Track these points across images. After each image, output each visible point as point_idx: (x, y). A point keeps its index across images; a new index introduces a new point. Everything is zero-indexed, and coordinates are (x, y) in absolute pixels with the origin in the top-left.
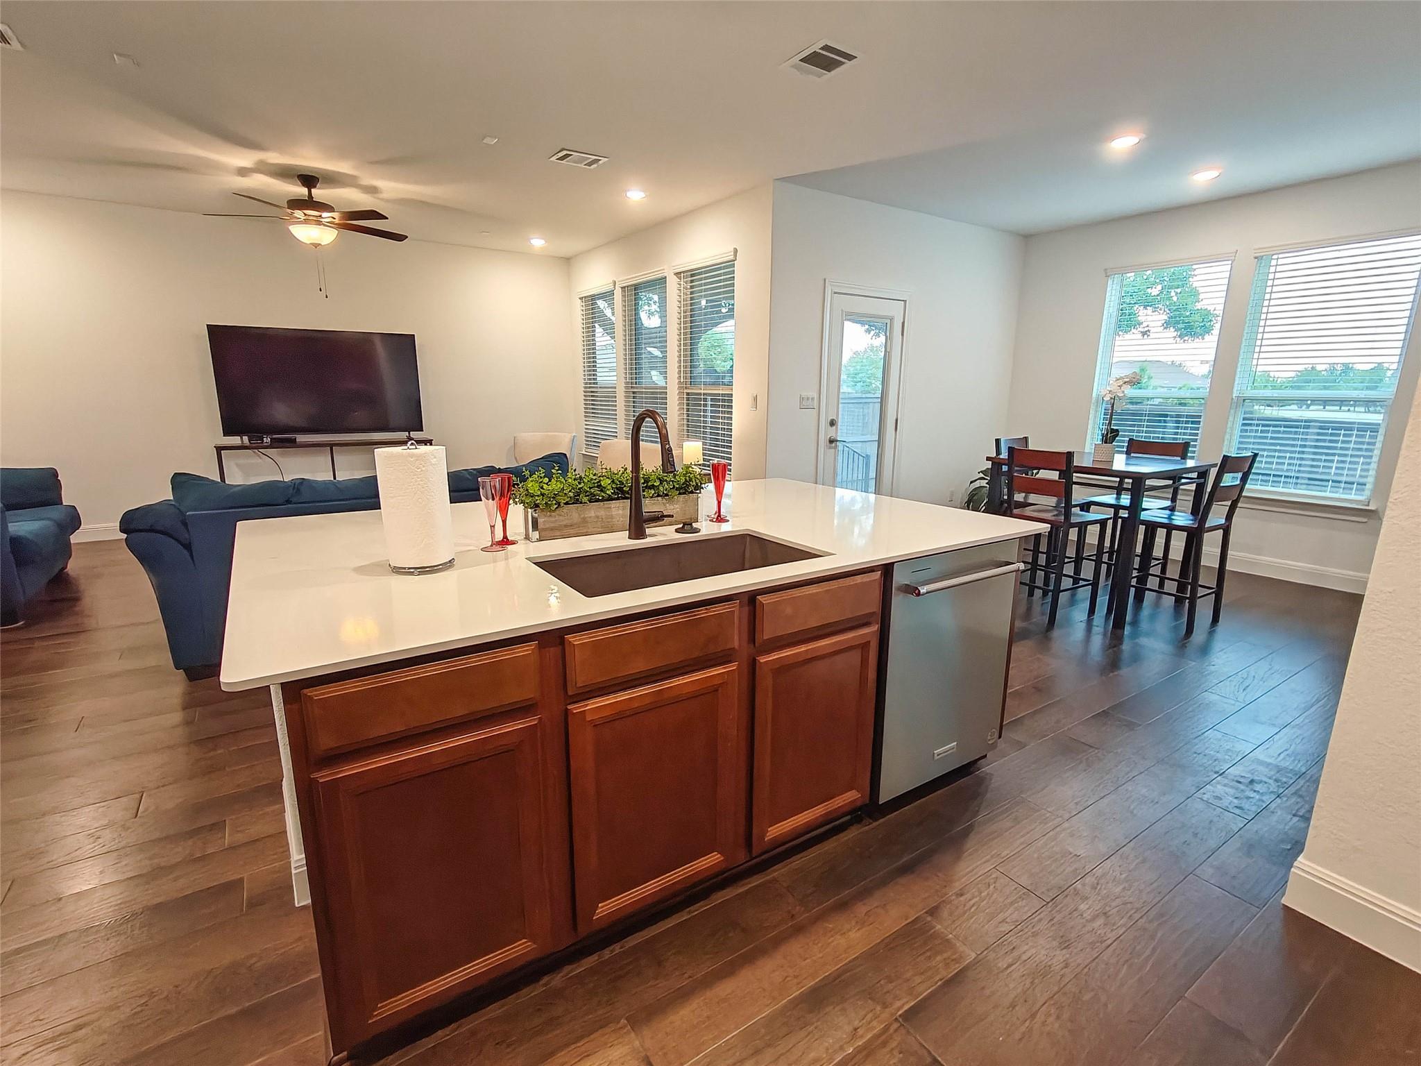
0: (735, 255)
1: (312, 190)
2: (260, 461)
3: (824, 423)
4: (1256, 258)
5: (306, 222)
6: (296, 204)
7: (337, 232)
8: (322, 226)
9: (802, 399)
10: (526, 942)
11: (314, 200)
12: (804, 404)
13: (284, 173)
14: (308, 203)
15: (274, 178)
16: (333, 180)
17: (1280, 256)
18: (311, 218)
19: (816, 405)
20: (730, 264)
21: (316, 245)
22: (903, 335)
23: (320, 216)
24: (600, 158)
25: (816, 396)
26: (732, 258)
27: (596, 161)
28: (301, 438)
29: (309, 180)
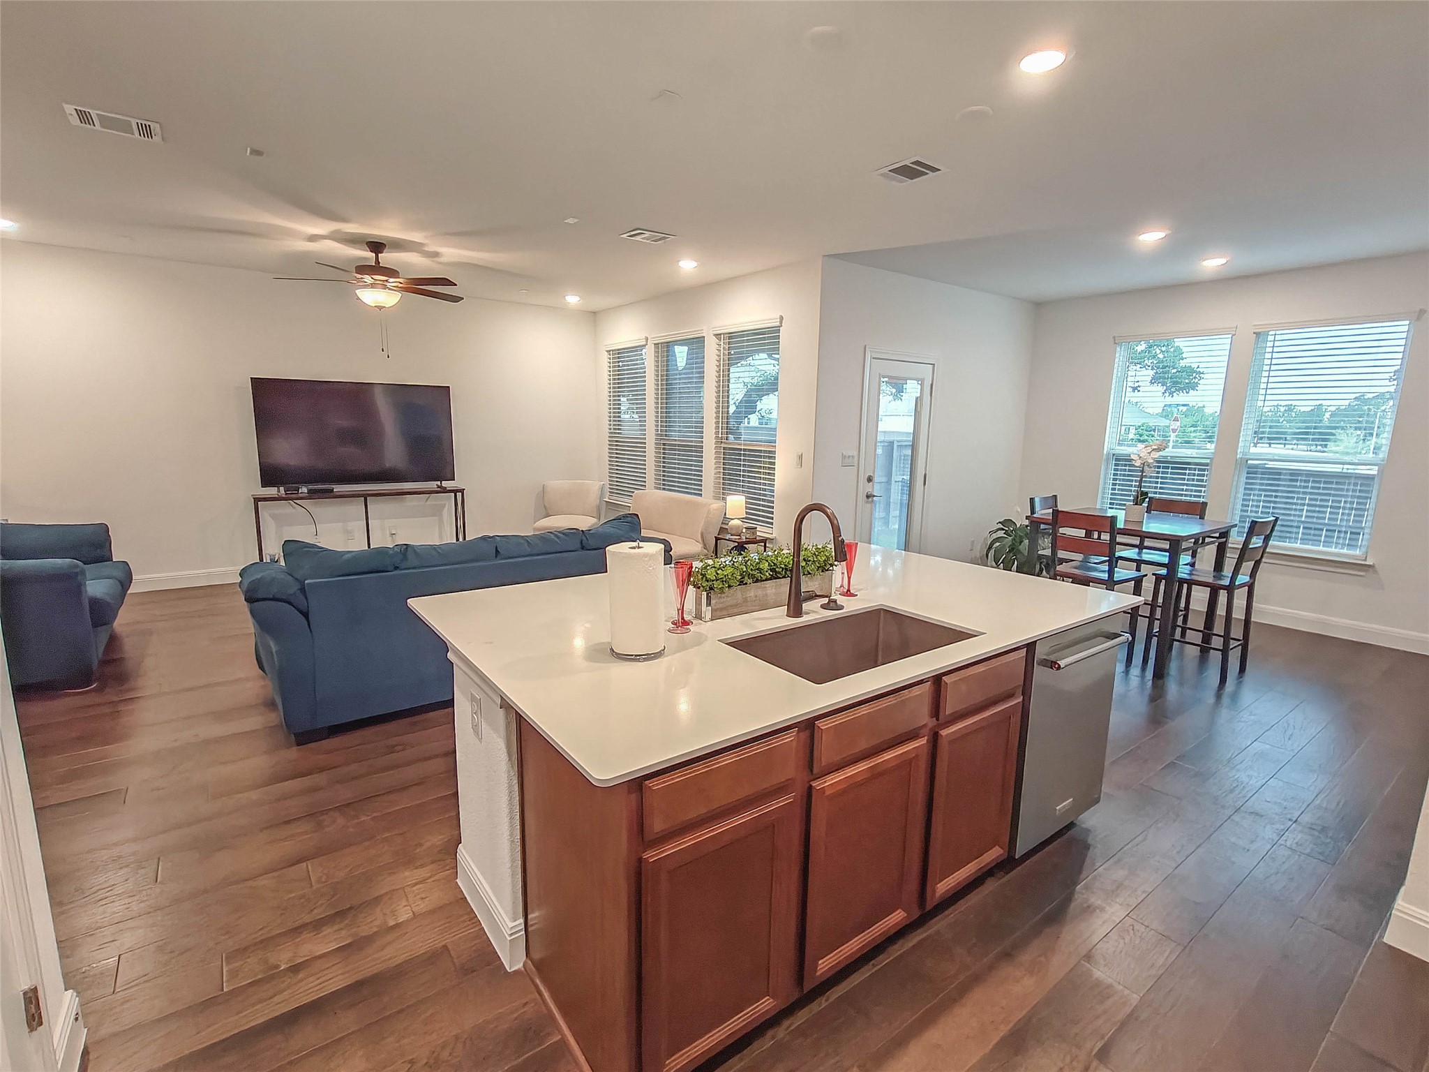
0: (781, 322)
1: (379, 255)
2: (294, 510)
3: (863, 479)
4: (1254, 333)
5: (373, 286)
6: (363, 269)
7: (401, 295)
8: (387, 290)
9: (844, 457)
10: (768, 1000)
11: (381, 265)
12: (846, 461)
13: (353, 240)
14: (377, 269)
15: (345, 245)
16: (399, 245)
17: (1278, 332)
18: (378, 282)
19: (856, 464)
20: (776, 330)
21: (381, 308)
22: (931, 395)
23: (386, 281)
24: (667, 236)
25: (855, 453)
26: (778, 324)
27: (665, 238)
28: (338, 488)
29: (377, 246)
